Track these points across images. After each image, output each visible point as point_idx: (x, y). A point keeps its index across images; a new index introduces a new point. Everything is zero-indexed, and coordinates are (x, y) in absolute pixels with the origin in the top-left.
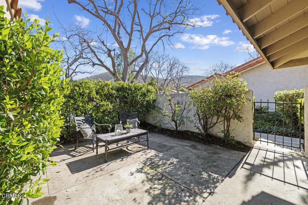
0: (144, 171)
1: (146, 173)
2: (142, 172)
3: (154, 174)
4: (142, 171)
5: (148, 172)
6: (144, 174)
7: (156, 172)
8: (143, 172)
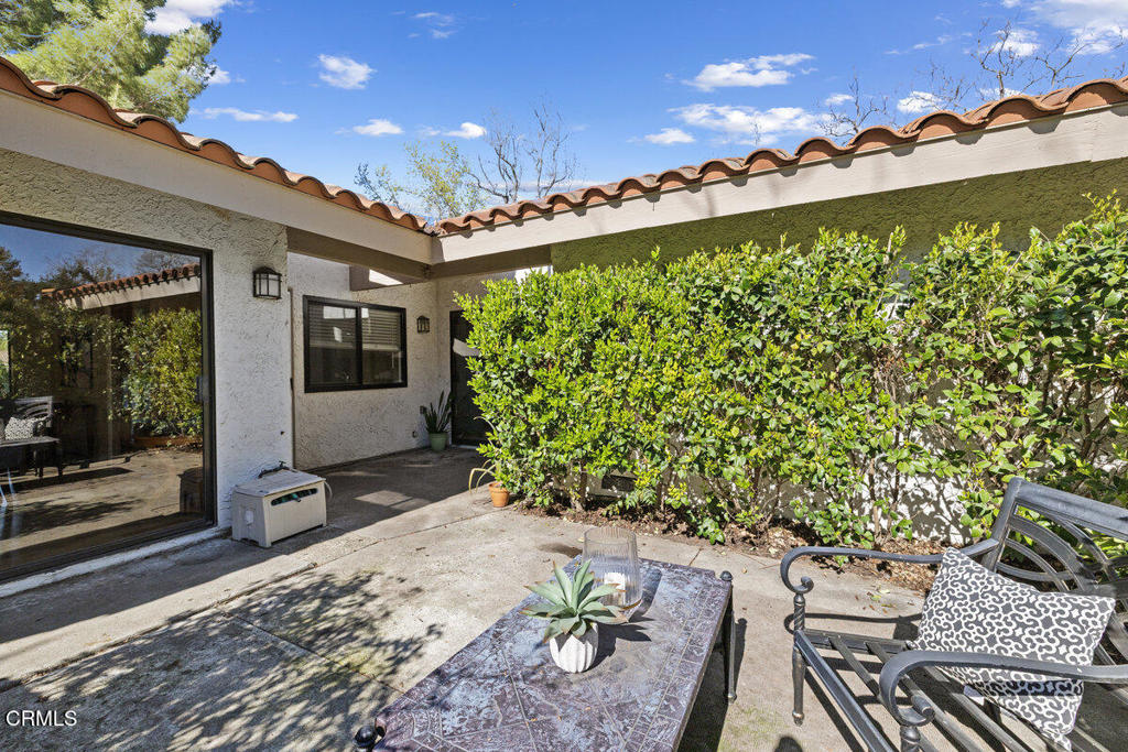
0: (385, 651)
1: (380, 645)
2: (397, 643)
3: (342, 649)
4: (396, 649)
5: (370, 650)
6: (384, 641)
7: (333, 656)
8: (391, 648)
